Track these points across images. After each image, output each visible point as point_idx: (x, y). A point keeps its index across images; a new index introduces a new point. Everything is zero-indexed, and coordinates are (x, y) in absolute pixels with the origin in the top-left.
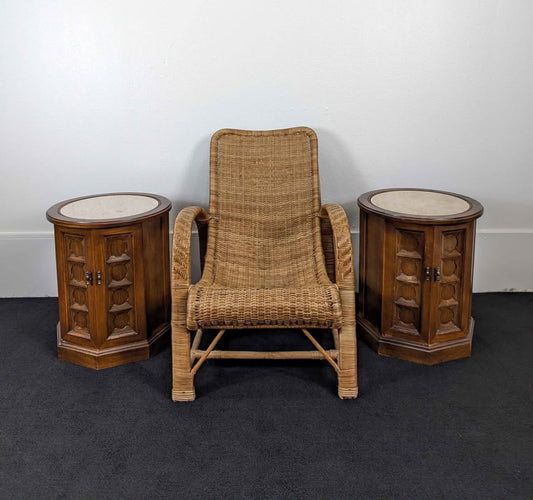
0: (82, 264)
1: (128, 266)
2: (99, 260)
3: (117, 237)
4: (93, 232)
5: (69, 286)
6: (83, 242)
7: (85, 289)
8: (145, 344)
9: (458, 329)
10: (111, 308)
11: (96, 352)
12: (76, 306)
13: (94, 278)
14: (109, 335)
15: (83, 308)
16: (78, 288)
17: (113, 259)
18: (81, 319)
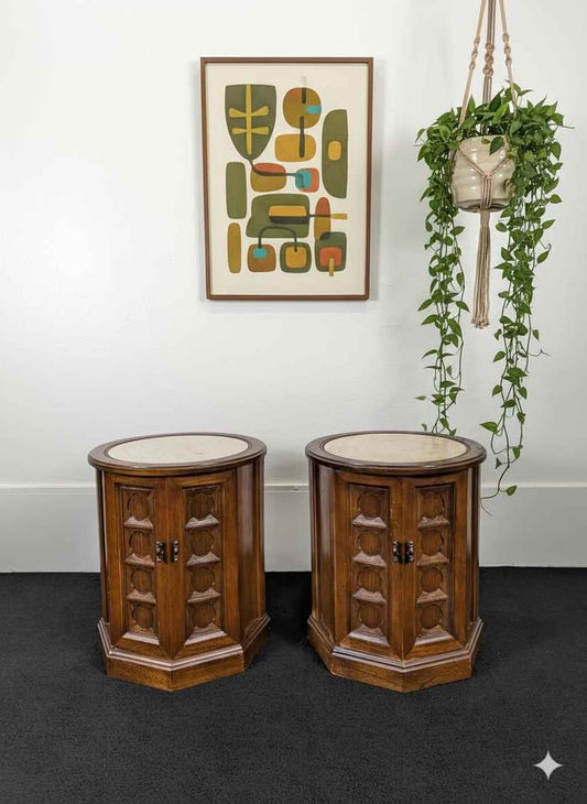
0: (148, 532)
1: (215, 532)
2: (176, 524)
3: (201, 489)
4: (168, 482)
5: (126, 565)
6: (150, 498)
7: (150, 569)
8: (237, 649)
9: (449, 637)
10: (190, 596)
11: (167, 665)
12: (135, 595)
13: (168, 550)
14: (187, 638)
15: (148, 597)
16: (138, 568)
17: (195, 523)
18: (143, 614)
